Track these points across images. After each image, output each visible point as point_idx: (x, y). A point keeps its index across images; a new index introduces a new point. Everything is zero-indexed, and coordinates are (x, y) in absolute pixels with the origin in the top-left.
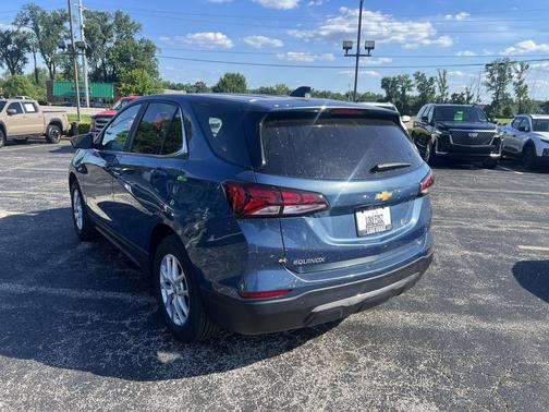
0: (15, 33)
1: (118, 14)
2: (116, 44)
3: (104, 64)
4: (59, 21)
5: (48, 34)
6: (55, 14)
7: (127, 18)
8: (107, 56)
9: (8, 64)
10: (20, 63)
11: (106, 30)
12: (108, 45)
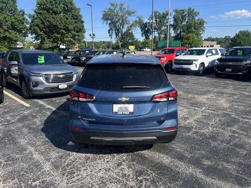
0: (149, 23)
1: (189, 9)
2: (187, 22)
3: (180, 32)
4: (165, 16)
5: (160, 22)
6: (164, 14)
7: (193, 10)
8: (183, 28)
9: (145, 35)
10: (149, 34)
11: (183, 17)
12: (183, 23)
